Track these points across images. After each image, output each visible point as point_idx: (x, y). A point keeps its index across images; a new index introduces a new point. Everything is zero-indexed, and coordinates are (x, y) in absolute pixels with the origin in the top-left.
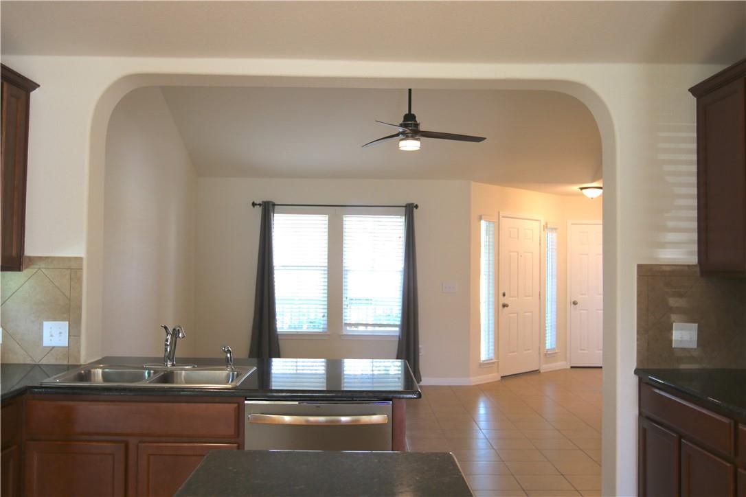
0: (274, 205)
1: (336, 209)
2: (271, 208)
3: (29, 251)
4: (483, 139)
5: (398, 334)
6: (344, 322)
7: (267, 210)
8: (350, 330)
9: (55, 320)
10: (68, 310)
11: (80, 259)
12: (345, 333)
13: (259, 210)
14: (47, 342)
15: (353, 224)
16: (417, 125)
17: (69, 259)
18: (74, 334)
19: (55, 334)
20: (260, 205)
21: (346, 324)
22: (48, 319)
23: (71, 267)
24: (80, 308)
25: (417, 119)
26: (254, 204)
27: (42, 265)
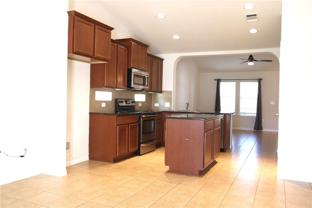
0: (220, 80)
1: (238, 81)
2: (220, 81)
3: (163, 90)
4: (272, 61)
5: (256, 116)
6: (240, 112)
7: (219, 81)
8: (242, 115)
9: (167, 102)
10: (170, 100)
11: (171, 91)
12: (240, 115)
13: (216, 81)
14: (166, 106)
15: (243, 84)
16: (253, 58)
17: (170, 91)
18: (171, 105)
19: (167, 105)
20: (217, 80)
21: (241, 113)
22: (166, 102)
23: (170, 92)
24: (172, 100)
25: (253, 57)
26: (215, 80)
27: (165, 92)
